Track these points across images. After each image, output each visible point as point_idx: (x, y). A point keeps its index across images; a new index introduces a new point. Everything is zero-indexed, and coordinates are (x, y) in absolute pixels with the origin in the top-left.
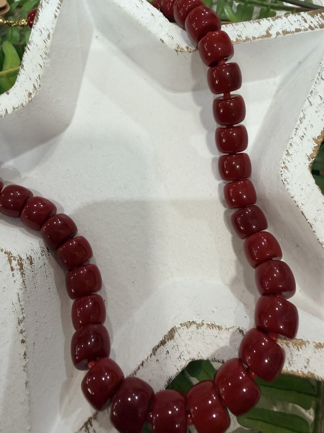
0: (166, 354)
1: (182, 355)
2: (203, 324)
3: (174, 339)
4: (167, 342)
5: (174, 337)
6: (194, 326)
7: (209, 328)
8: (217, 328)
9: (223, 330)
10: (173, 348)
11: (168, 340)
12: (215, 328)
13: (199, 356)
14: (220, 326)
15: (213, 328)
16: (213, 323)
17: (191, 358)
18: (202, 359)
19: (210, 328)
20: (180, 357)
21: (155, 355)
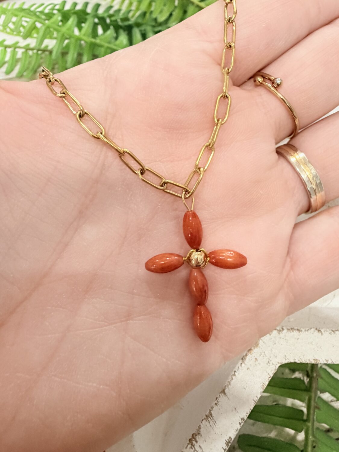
0: (255, 361)
1: (270, 360)
2: (283, 329)
3: (260, 347)
4: (254, 350)
5: (260, 345)
6: (275, 332)
7: (289, 332)
8: (297, 331)
9: (303, 332)
10: (260, 355)
11: (254, 349)
12: (295, 331)
13: (286, 360)
14: (299, 329)
15: (293, 331)
16: (292, 328)
17: (280, 362)
18: (290, 362)
19: (291, 332)
20: (269, 362)
21: (245, 364)
